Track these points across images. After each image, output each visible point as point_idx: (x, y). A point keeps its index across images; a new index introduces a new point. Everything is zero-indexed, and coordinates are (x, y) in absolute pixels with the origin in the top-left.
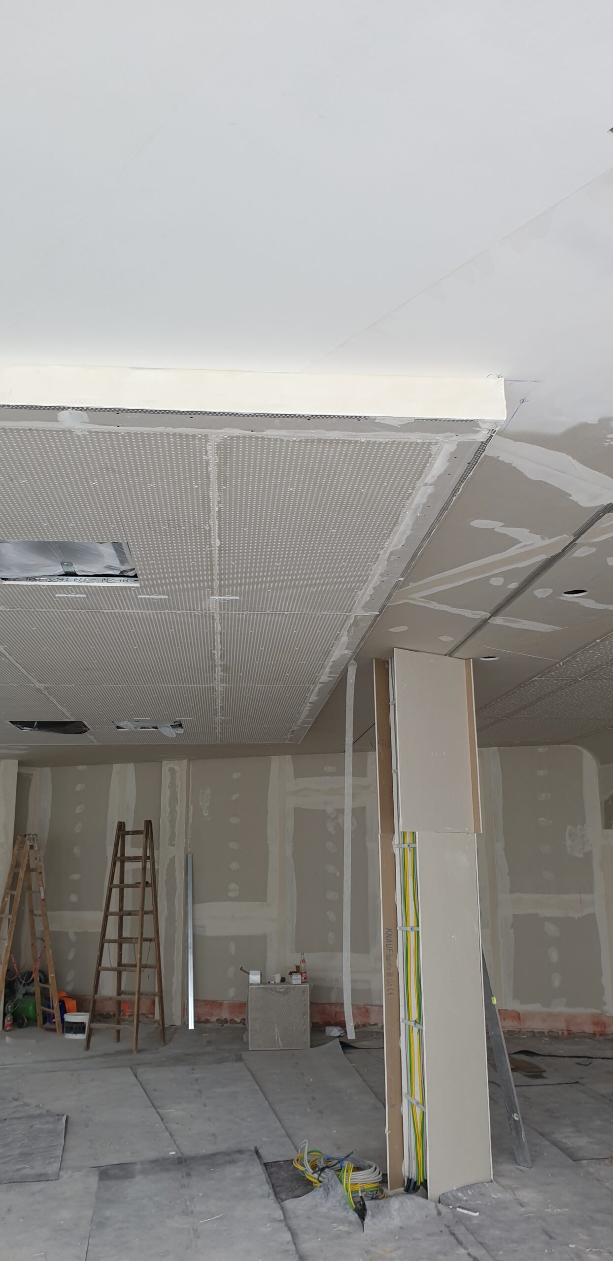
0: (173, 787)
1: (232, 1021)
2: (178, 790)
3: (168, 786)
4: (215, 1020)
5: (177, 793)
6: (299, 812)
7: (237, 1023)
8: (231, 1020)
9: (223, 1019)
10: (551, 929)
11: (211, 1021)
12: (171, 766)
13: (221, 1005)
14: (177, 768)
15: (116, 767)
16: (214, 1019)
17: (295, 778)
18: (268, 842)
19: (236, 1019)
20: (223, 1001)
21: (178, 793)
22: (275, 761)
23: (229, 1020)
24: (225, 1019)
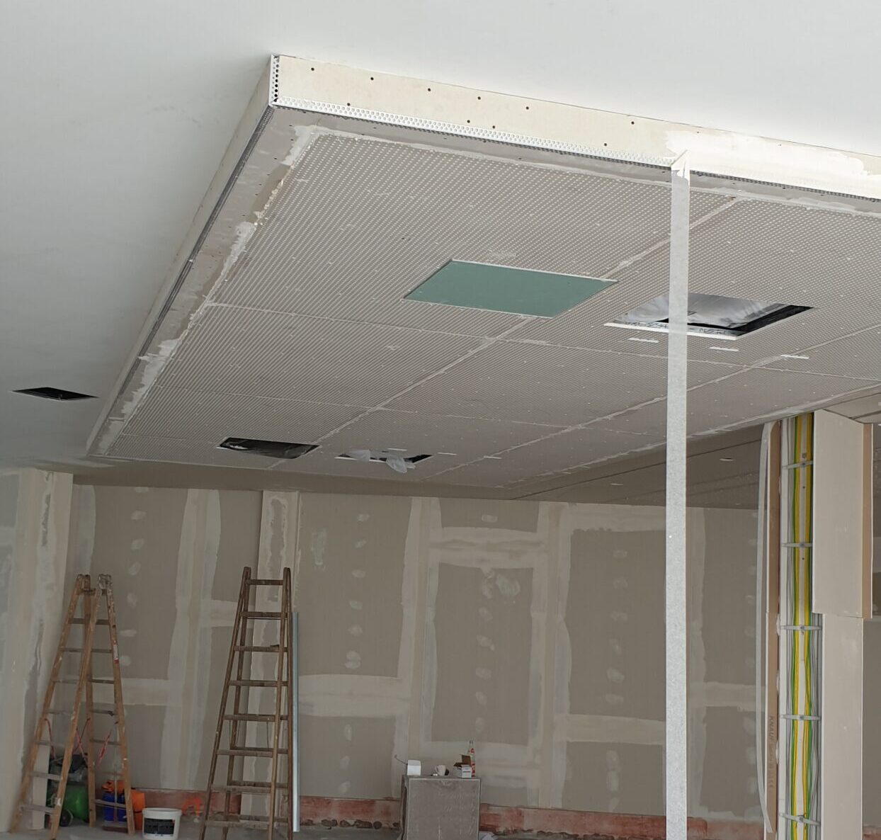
0: (277, 525)
1: (343, 823)
2: (285, 530)
3: (270, 524)
4: (320, 822)
5: (282, 534)
6: (446, 570)
7: (349, 825)
8: (341, 822)
9: (331, 820)
11: (314, 822)
12: (275, 497)
13: (329, 803)
14: (283, 501)
15: (193, 494)
16: (318, 820)
17: (443, 526)
18: (402, 603)
19: (348, 821)
20: (332, 798)
21: (284, 533)
22: (417, 502)
23: (339, 823)
24: (334, 820)
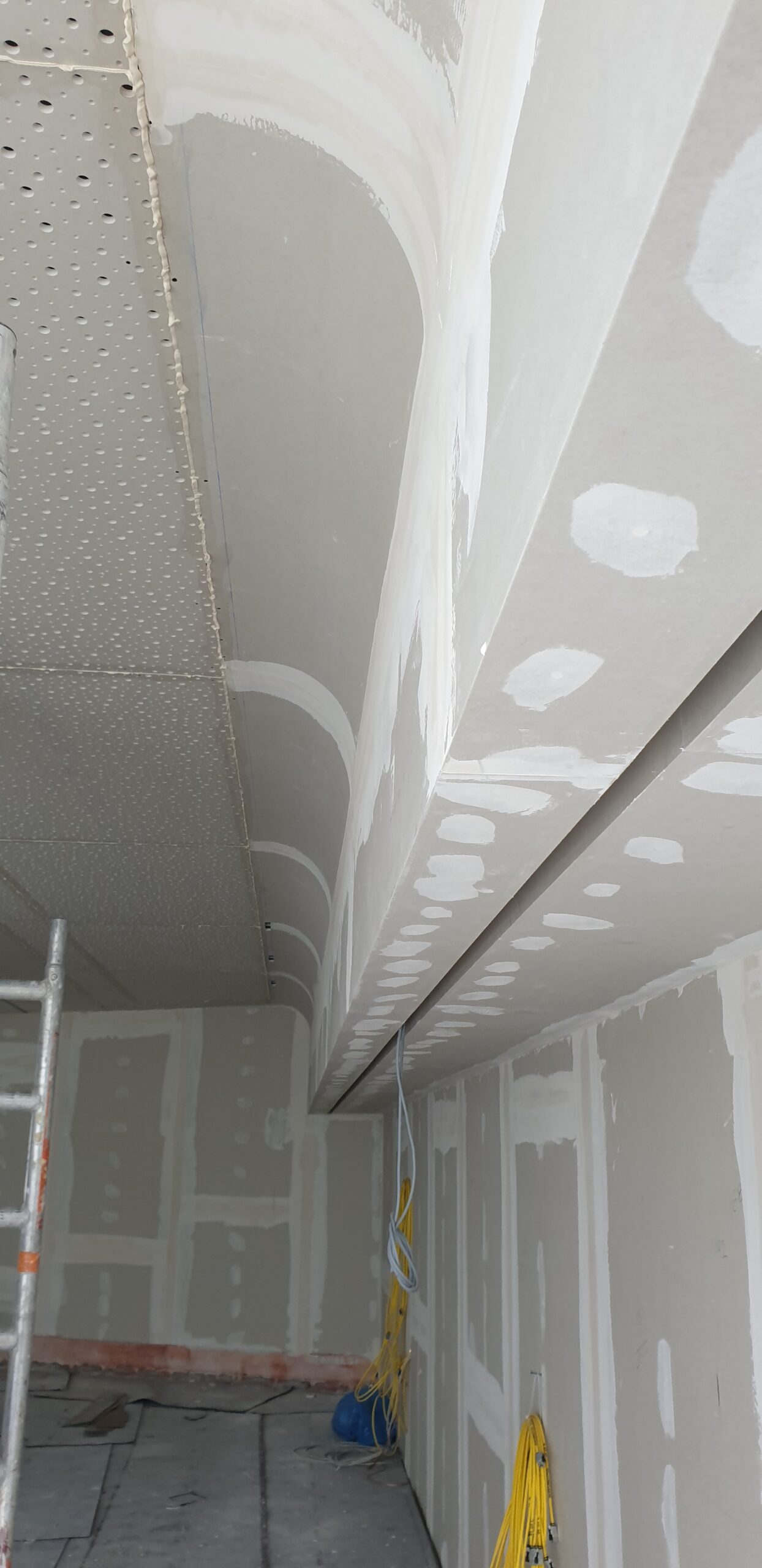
10: (237, 1243)
